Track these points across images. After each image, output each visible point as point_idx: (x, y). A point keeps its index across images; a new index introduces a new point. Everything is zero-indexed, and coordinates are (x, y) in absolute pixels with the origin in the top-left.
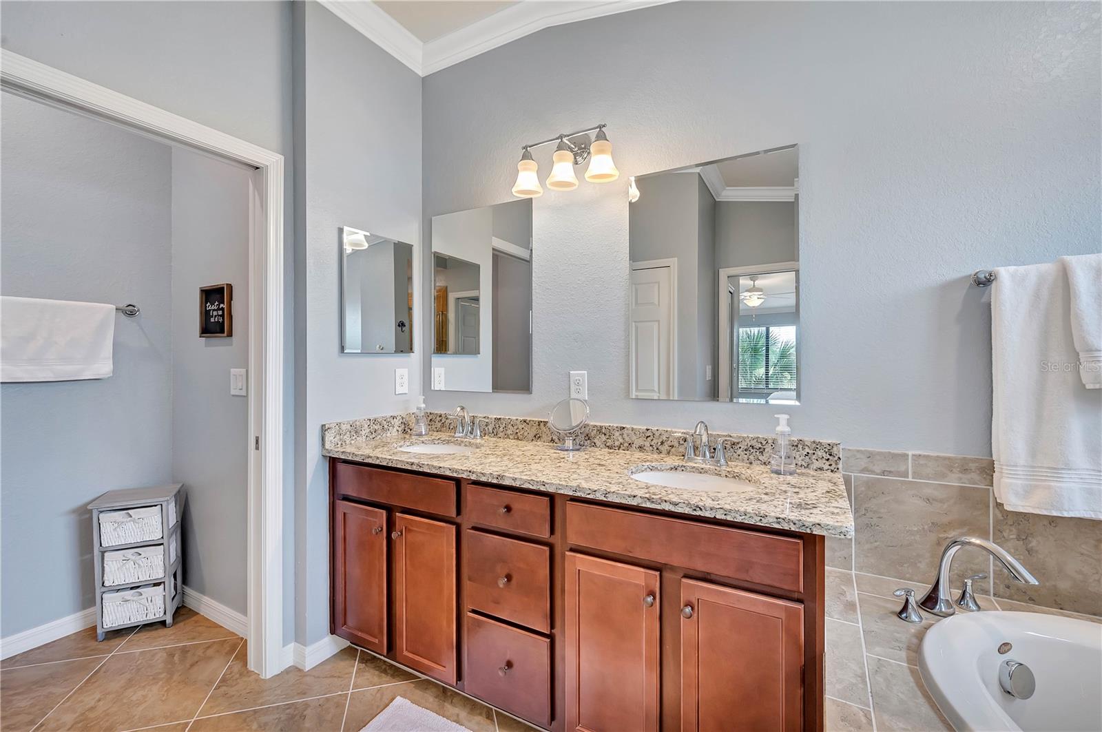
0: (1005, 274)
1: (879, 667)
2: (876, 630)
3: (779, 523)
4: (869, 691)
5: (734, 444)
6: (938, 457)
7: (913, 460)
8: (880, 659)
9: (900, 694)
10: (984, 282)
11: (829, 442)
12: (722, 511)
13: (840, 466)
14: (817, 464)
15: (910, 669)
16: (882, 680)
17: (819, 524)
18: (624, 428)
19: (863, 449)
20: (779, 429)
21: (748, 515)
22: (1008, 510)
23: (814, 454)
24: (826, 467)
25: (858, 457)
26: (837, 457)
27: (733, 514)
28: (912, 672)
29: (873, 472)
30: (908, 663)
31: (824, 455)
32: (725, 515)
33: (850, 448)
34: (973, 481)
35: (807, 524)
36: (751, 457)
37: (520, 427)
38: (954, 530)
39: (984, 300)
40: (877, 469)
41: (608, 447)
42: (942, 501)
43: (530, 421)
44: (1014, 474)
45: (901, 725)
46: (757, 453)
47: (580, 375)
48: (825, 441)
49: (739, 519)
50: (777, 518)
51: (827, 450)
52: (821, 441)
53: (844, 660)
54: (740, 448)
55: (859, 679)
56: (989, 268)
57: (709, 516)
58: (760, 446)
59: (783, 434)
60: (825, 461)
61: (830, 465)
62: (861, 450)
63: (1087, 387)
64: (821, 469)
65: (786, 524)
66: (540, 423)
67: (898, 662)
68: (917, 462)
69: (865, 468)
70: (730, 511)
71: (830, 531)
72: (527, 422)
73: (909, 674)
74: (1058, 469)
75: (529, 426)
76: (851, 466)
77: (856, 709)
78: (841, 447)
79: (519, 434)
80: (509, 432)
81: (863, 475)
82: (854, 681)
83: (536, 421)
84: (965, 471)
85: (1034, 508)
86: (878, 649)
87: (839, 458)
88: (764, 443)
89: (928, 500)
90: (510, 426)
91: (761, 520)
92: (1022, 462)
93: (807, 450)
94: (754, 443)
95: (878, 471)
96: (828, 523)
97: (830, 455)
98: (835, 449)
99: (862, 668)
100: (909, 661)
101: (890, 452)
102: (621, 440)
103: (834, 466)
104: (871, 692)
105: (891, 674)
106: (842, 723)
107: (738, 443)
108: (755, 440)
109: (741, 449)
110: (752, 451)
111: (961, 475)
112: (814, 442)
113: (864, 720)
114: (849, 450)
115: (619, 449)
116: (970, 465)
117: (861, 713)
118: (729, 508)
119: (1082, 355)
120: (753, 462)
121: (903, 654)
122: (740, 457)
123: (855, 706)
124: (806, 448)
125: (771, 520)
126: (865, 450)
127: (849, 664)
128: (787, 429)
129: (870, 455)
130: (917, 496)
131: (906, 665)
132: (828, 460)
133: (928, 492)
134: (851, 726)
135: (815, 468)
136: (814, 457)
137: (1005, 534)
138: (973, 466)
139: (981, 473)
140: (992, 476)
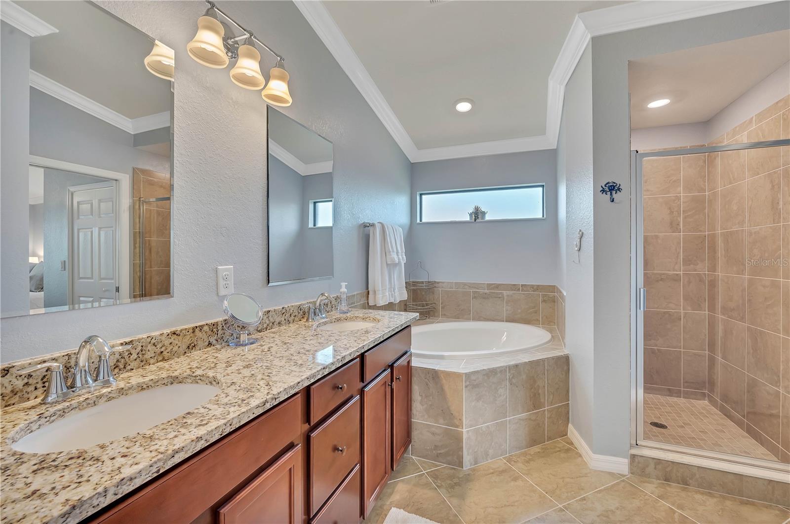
6: (360, 293)
7: (356, 296)
10: (366, 227)
18: (269, 311)
20: (342, 290)
37: (167, 343)
39: (365, 233)
41: (259, 331)
43: (181, 331)
47: (226, 269)
59: (344, 293)
63: (388, 263)
66: (194, 329)
72: (178, 332)
74: (386, 289)
75: (180, 338)
79: (165, 353)
80: (148, 355)
83: (189, 329)
85: (384, 303)
90: (150, 347)
92: (381, 289)
102: (268, 322)
115: (266, 330)
119: (387, 254)
128: (346, 290)
138: (364, 294)
139: (366, 296)
140: (368, 297)
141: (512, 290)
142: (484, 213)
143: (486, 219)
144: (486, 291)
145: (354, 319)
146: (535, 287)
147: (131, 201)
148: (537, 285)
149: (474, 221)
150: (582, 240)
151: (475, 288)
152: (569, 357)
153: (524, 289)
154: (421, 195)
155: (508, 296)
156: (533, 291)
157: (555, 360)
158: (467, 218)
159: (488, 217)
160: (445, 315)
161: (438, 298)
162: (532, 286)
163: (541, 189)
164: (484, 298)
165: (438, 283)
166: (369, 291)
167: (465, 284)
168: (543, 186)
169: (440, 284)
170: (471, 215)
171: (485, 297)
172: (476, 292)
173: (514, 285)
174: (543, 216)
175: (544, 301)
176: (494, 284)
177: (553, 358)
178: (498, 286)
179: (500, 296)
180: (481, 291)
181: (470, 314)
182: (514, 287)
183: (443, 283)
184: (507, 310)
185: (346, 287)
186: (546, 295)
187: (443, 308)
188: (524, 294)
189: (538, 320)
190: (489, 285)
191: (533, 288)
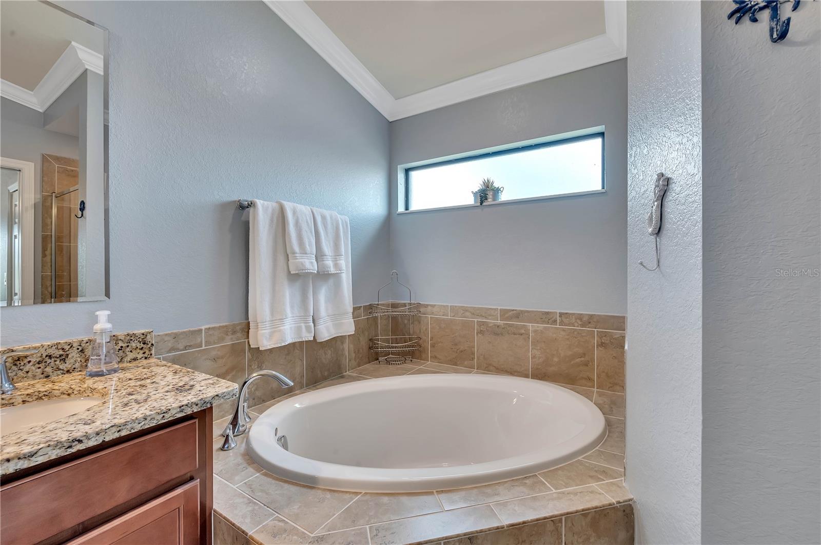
0: (259, 203)
1: (249, 486)
2: (222, 468)
3: (182, 411)
4: (263, 505)
5: (19, 360)
6: (220, 327)
7: (205, 332)
8: (245, 483)
9: (276, 492)
10: (244, 207)
11: (143, 331)
12: (114, 429)
13: (153, 352)
14: (131, 356)
15: (262, 474)
16: (260, 494)
17: (217, 396)
19: (170, 332)
20: (97, 327)
21: (149, 418)
22: (263, 349)
23: (128, 346)
24: (141, 355)
25: (166, 339)
26: (150, 344)
27: (129, 427)
28: (266, 475)
29: (178, 350)
30: (259, 472)
31: (138, 344)
32: (119, 431)
33: (159, 334)
34: (239, 338)
35: (207, 400)
36: (49, 370)
38: (228, 375)
39: (243, 218)
40: (181, 346)
42: (222, 357)
44: (264, 327)
45: (296, 507)
46: (58, 363)
48: (138, 331)
49: (138, 428)
50: (180, 407)
51: (141, 340)
52: (134, 332)
53: (231, 502)
54: (29, 362)
55: (251, 504)
56: (250, 199)
57: (95, 443)
58: (61, 352)
59: (103, 332)
60: (139, 351)
61: (144, 353)
62: (169, 334)
63: (292, 273)
64: (135, 359)
65: (189, 409)
67: (254, 476)
68: (208, 334)
69: (172, 347)
70: (125, 424)
71: (226, 398)
73: (265, 478)
74: (283, 319)
76: (160, 350)
77: (272, 522)
78: (153, 334)
81: (170, 354)
82: (250, 508)
84: (234, 332)
85: (274, 344)
86: (237, 478)
87: (152, 345)
88: (67, 347)
89: (214, 359)
91: (164, 416)
92: (268, 319)
93: (121, 344)
94: (52, 351)
95: (182, 348)
96: (223, 391)
97: (144, 344)
98: (148, 337)
99: (244, 497)
100: (258, 471)
101: (190, 331)
103: (147, 352)
104: (265, 505)
105: (260, 485)
106: (277, 538)
107: (26, 357)
108: (54, 348)
109: (31, 364)
110: (49, 361)
111: (232, 336)
112: (128, 335)
113: (281, 524)
114: (158, 335)
116: (237, 328)
117: (275, 522)
118: (123, 421)
119: (290, 256)
120: (51, 374)
121: (250, 469)
122: (30, 374)
123: (269, 522)
124: (120, 342)
125: (174, 412)
126: (172, 333)
127: (235, 501)
128: (108, 326)
129: (175, 336)
130: (207, 359)
131: (258, 474)
132: (142, 349)
133: (214, 353)
134: (282, 534)
135: (129, 360)
136: (128, 349)
137: (253, 367)
138: (238, 328)
139: (242, 332)
140: (248, 332)
141: (543, 322)
142: (497, 191)
143: (500, 200)
144: (499, 322)
145: (88, 392)
146: (585, 319)
147: (39, 196)
148: (589, 315)
149: (479, 204)
150: (665, 203)
151: (482, 316)
152: (632, 509)
153: (564, 320)
154: (407, 171)
155: (535, 331)
156: (582, 326)
157: (590, 517)
158: (470, 200)
159: (504, 197)
160: (436, 357)
161: (426, 330)
162: (580, 317)
163: (599, 141)
164: (496, 334)
165: (426, 306)
166: (249, 323)
167: (465, 310)
168: (602, 134)
169: (429, 307)
170: (475, 194)
171: (497, 332)
172: (483, 323)
173: (547, 313)
174: (603, 188)
175: (602, 345)
176: (513, 310)
177: (584, 513)
178: (518, 315)
179: (523, 331)
180: (491, 321)
181: (473, 359)
182: (547, 317)
183: (433, 306)
184: (533, 357)
185: (110, 319)
186: (606, 334)
187: (433, 346)
188: (564, 330)
189: (590, 379)
190: (504, 312)
191: (581, 320)
